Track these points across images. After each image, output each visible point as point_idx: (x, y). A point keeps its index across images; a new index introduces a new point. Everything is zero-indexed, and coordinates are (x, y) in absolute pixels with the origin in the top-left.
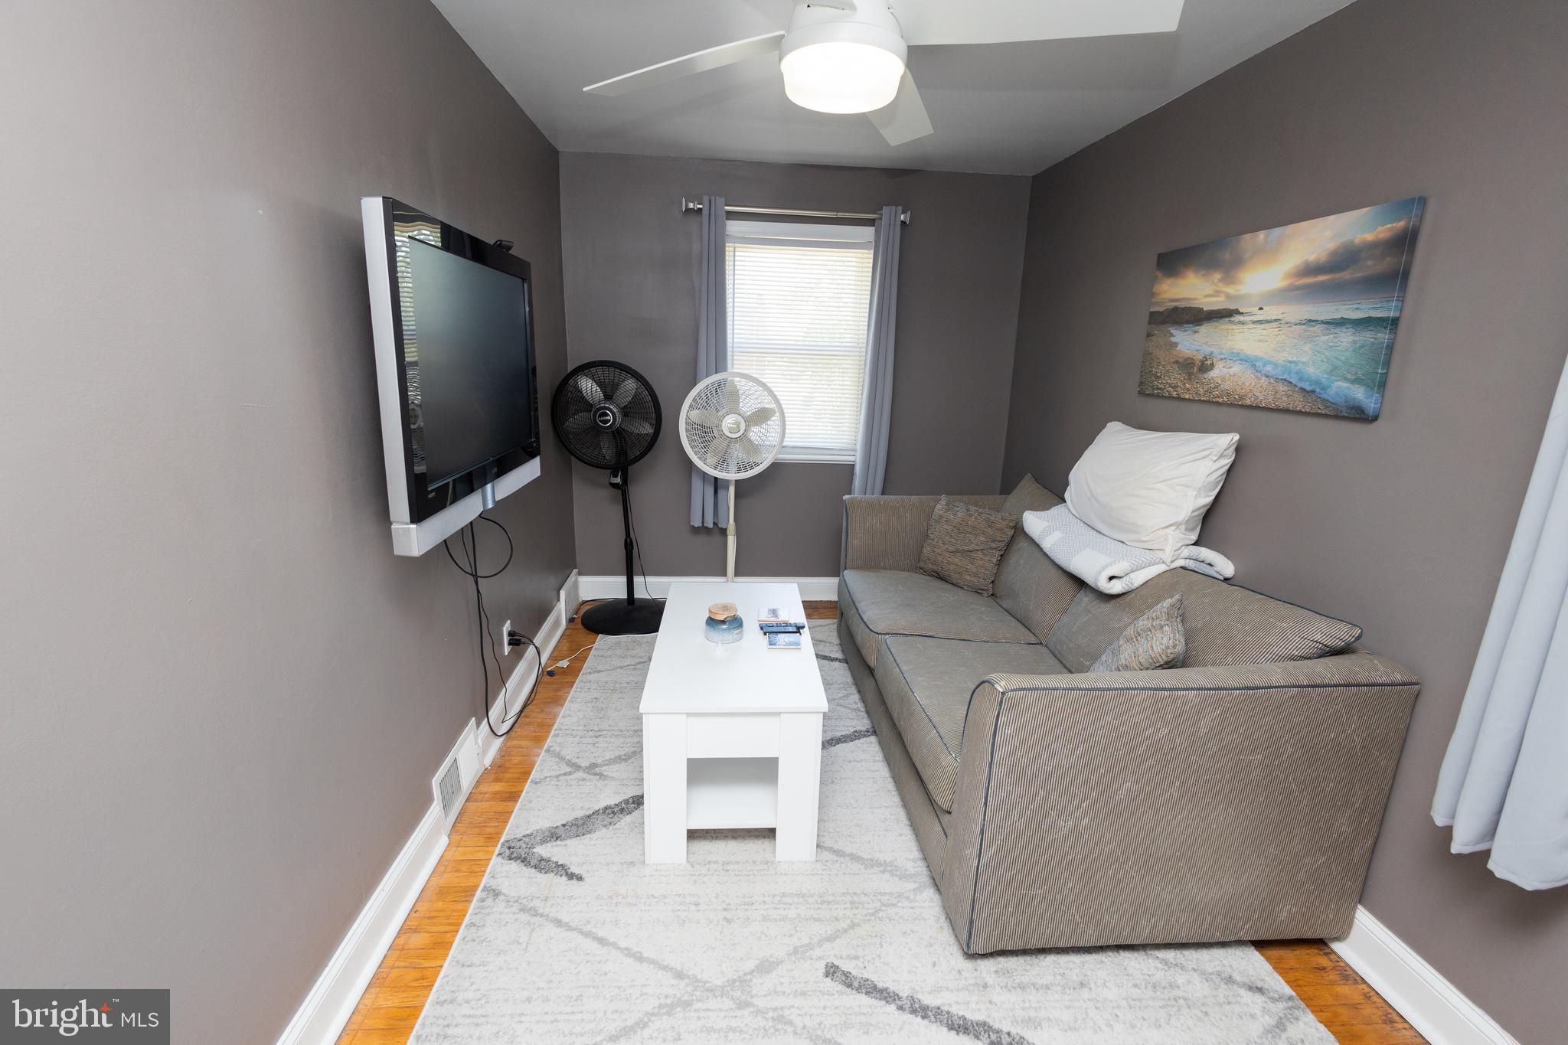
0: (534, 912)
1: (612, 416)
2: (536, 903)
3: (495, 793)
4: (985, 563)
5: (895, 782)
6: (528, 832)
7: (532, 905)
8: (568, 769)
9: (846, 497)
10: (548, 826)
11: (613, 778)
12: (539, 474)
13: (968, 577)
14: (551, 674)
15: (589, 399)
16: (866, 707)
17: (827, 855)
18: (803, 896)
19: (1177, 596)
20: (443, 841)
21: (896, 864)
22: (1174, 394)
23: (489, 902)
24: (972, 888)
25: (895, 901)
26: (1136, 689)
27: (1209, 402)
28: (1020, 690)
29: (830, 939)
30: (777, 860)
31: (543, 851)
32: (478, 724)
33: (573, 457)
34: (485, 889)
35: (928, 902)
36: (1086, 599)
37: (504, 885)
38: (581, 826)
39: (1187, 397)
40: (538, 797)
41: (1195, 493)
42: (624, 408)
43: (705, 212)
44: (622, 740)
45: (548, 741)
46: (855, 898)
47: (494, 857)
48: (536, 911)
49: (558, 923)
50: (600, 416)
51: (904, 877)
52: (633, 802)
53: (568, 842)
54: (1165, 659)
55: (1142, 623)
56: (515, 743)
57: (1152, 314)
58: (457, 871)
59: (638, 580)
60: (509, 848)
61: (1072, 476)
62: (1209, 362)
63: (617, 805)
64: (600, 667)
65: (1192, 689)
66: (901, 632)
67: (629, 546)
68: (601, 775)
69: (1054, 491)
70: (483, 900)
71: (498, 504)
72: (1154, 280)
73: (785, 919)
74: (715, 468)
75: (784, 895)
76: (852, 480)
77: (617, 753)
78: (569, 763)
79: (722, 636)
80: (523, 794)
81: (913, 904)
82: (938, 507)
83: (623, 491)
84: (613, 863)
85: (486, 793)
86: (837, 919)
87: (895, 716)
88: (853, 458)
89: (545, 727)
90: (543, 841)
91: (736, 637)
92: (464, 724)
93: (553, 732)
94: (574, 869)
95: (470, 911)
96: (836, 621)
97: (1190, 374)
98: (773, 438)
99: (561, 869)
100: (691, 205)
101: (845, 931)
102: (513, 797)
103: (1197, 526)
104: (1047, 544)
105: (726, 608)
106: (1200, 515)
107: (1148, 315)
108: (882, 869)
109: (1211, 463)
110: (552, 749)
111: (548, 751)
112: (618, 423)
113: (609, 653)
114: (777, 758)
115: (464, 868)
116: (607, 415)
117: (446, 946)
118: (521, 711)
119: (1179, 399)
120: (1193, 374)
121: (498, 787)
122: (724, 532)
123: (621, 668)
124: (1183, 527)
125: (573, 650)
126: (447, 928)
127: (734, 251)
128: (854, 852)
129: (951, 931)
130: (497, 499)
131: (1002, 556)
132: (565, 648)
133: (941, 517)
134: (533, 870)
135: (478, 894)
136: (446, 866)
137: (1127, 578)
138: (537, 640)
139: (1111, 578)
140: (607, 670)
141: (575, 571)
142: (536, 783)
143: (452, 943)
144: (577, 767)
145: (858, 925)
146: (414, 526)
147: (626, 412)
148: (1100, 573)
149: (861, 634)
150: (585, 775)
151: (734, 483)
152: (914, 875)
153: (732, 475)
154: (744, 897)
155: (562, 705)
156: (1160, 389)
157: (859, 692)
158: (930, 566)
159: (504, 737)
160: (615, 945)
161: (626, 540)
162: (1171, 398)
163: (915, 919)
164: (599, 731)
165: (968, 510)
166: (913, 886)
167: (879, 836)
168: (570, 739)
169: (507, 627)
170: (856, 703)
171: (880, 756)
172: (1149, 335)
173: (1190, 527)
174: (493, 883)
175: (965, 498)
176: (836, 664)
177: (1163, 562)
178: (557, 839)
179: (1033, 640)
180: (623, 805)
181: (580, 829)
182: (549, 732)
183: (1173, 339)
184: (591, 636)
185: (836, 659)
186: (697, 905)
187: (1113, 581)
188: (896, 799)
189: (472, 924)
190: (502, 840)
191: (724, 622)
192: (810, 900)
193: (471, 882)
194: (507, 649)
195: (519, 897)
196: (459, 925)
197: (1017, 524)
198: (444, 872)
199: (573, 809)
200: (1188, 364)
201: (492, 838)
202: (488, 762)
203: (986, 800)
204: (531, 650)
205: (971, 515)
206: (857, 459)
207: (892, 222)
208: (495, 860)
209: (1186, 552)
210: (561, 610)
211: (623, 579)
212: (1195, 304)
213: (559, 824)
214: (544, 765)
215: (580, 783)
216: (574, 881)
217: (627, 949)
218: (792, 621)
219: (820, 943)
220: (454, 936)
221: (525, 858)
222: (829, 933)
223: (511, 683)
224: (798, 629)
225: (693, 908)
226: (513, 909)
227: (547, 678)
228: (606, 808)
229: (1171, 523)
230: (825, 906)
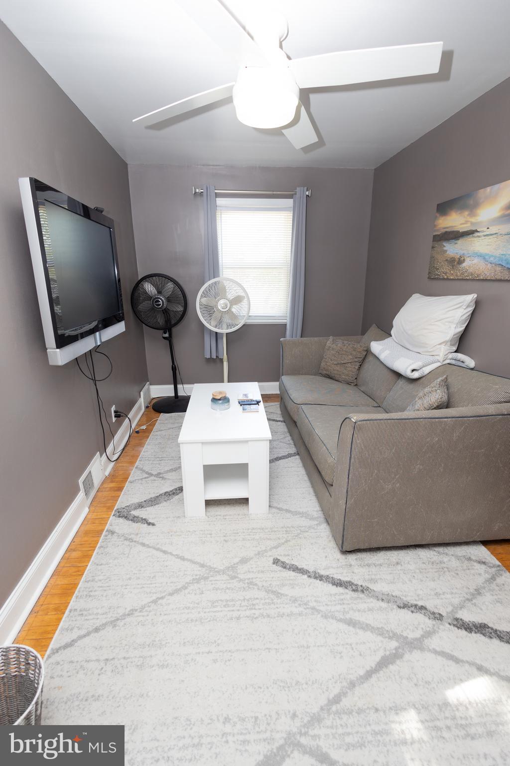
0: (131, 540)
1: (162, 300)
2: (132, 536)
3: (111, 488)
4: (352, 368)
5: (308, 476)
6: (128, 505)
7: (130, 537)
8: (147, 476)
9: (282, 339)
10: (137, 502)
11: (169, 479)
12: (125, 330)
13: (344, 377)
14: (137, 432)
15: (150, 293)
16: (294, 442)
17: (274, 510)
18: (263, 529)
19: (445, 376)
20: (86, 510)
21: (308, 513)
22: (445, 277)
23: (110, 536)
24: (343, 519)
25: (307, 530)
26: (421, 418)
27: (462, 279)
28: (363, 421)
29: (276, 547)
30: (250, 513)
31: (135, 513)
32: (101, 455)
33: (144, 325)
34: (107, 531)
35: (324, 531)
36: (401, 383)
37: (116, 529)
38: (154, 501)
39: (452, 278)
40: (132, 489)
41: (455, 326)
42: (168, 298)
43: (205, 194)
44: (173, 461)
45: (137, 463)
46: (288, 529)
47: (111, 517)
48: (132, 540)
49: (143, 545)
50: (156, 302)
51: (312, 519)
52: (179, 490)
53: (148, 508)
54: (437, 404)
55: (427, 390)
56: (120, 464)
57: (435, 236)
58: (94, 523)
59: (179, 386)
60: (119, 512)
61: (395, 322)
62: (462, 259)
63: (171, 491)
64: (162, 429)
65: (450, 418)
66: (310, 403)
67: (174, 369)
68: (163, 478)
69: (386, 331)
70: (106, 536)
71: (103, 343)
72: (436, 218)
73: (254, 539)
74: (216, 327)
75: (253, 529)
76: (286, 331)
77: (171, 468)
78: (147, 473)
79: (219, 406)
80: (125, 488)
81: (316, 531)
82: (328, 342)
83: (169, 339)
84: (169, 517)
85: (107, 488)
86: (279, 539)
87: (306, 442)
88: (285, 321)
89: (135, 457)
90: (135, 509)
91: (227, 407)
92: (94, 455)
93: (138, 460)
94: (150, 521)
95: (100, 541)
96: (279, 403)
97: (453, 266)
98: (244, 312)
99: (145, 521)
100: (197, 191)
101: (283, 544)
102: (120, 489)
103: (456, 343)
104: (382, 357)
105: (220, 393)
106: (458, 337)
107: (432, 236)
108: (301, 515)
109: (463, 310)
110: (139, 467)
111: (137, 468)
112: (165, 306)
113: (166, 422)
114: (248, 464)
115: (97, 521)
116: (160, 302)
117: (89, 557)
118: (124, 449)
119: (448, 279)
120: (454, 265)
121: (112, 485)
122: (221, 360)
123: (173, 428)
124: (449, 343)
125: (148, 421)
126: (90, 549)
127: (221, 215)
128: (288, 508)
129: (334, 542)
130: (103, 341)
131: (361, 365)
132: (144, 420)
133: (330, 347)
134: (131, 521)
135: (104, 533)
136: (88, 522)
137: (421, 370)
138: (130, 416)
139: (413, 370)
140: (165, 430)
141: (148, 383)
142: (131, 482)
143: (92, 555)
144: (151, 475)
145: (289, 541)
146: (59, 350)
147: (169, 300)
148: (407, 368)
149: (290, 405)
150: (155, 478)
151: (225, 335)
152: (317, 518)
153: (224, 331)
154: (234, 530)
155: (143, 447)
156: (439, 275)
157: (291, 435)
158: (325, 372)
159: (114, 462)
160: (171, 554)
161: (172, 366)
162: (444, 279)
163: (317, 537)
164: (162, 458)
165: (343, 343)
166: (316, 522)
167: (300, 501)
168: (147, 462)
169: (113, 408)
170: (289, 441)
171: (301, 465)
172: (433, 247)
173: (453, 343)
174: (111, 528)
175: (342, 338)
176: (279, 423)
177: (439, 361)
178: (142, 507)
179: (376, 405)
180: (174, 491)
181: (153, 503)
182: (137, 459)
183: (445, 249)
184: (157, 414)
185: (279, 421)
186: (211, 534)
187: (414, 372)
188: (309, 484)
189: (101, 547)
190: (115, 509)
191: (220, 400)
192: (266, 531)
193: (100, 528)
194: (114, 419)
195: (124, 534)
196: (96, 547)
197: (368, 348)
198: (87, 524)
199: (150, 494)
200: (452, 261)
201: (110, 508)
202: (107, 473)
203: (349, 476)
204: (127, 420)
205: (345, 345)
206: (287, 321)
207: (302, 196)
208: (112, 518)
209: (451, 356)
210: (142, 402)
211: (172, 386)
212: (456, 229)
213: (143, 500)
214: (134, 474)
215: (153, 482)
216: (151, 526)
217: (176, 555)
218: (254, 399)
219: (271, 549)
220: (93, 552)
221: (127, 517)
222: (275, 545)
223: (117, 437)
224: (258, 403)
225: (209, 536)
226: (121, 540)
227: (136, 434)
228: (166, 493)
229: (442, 341)
230: (273, 533)
